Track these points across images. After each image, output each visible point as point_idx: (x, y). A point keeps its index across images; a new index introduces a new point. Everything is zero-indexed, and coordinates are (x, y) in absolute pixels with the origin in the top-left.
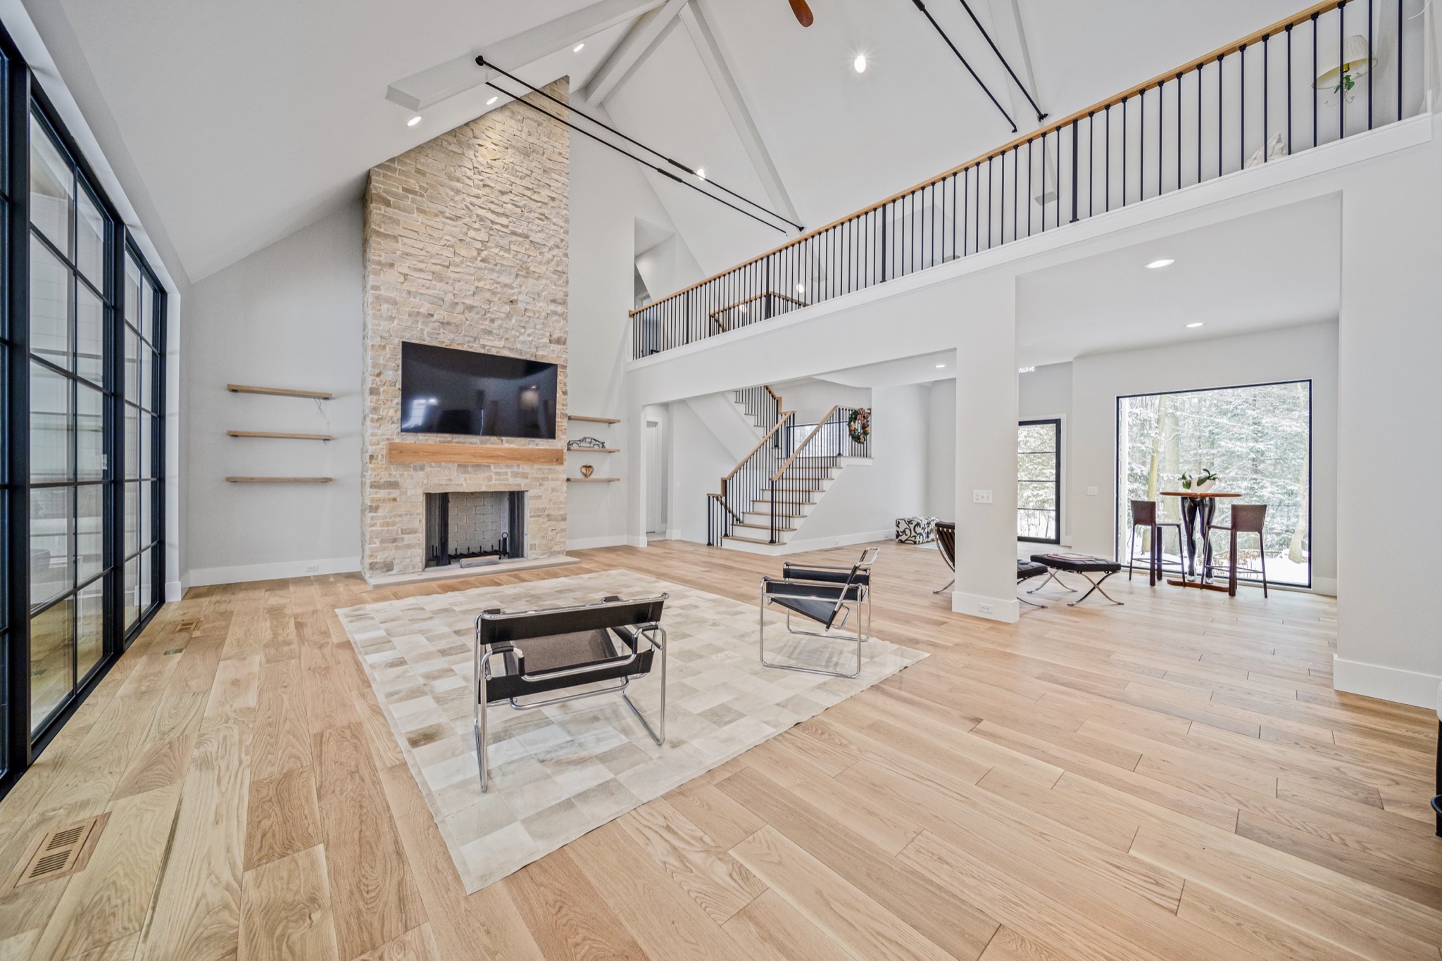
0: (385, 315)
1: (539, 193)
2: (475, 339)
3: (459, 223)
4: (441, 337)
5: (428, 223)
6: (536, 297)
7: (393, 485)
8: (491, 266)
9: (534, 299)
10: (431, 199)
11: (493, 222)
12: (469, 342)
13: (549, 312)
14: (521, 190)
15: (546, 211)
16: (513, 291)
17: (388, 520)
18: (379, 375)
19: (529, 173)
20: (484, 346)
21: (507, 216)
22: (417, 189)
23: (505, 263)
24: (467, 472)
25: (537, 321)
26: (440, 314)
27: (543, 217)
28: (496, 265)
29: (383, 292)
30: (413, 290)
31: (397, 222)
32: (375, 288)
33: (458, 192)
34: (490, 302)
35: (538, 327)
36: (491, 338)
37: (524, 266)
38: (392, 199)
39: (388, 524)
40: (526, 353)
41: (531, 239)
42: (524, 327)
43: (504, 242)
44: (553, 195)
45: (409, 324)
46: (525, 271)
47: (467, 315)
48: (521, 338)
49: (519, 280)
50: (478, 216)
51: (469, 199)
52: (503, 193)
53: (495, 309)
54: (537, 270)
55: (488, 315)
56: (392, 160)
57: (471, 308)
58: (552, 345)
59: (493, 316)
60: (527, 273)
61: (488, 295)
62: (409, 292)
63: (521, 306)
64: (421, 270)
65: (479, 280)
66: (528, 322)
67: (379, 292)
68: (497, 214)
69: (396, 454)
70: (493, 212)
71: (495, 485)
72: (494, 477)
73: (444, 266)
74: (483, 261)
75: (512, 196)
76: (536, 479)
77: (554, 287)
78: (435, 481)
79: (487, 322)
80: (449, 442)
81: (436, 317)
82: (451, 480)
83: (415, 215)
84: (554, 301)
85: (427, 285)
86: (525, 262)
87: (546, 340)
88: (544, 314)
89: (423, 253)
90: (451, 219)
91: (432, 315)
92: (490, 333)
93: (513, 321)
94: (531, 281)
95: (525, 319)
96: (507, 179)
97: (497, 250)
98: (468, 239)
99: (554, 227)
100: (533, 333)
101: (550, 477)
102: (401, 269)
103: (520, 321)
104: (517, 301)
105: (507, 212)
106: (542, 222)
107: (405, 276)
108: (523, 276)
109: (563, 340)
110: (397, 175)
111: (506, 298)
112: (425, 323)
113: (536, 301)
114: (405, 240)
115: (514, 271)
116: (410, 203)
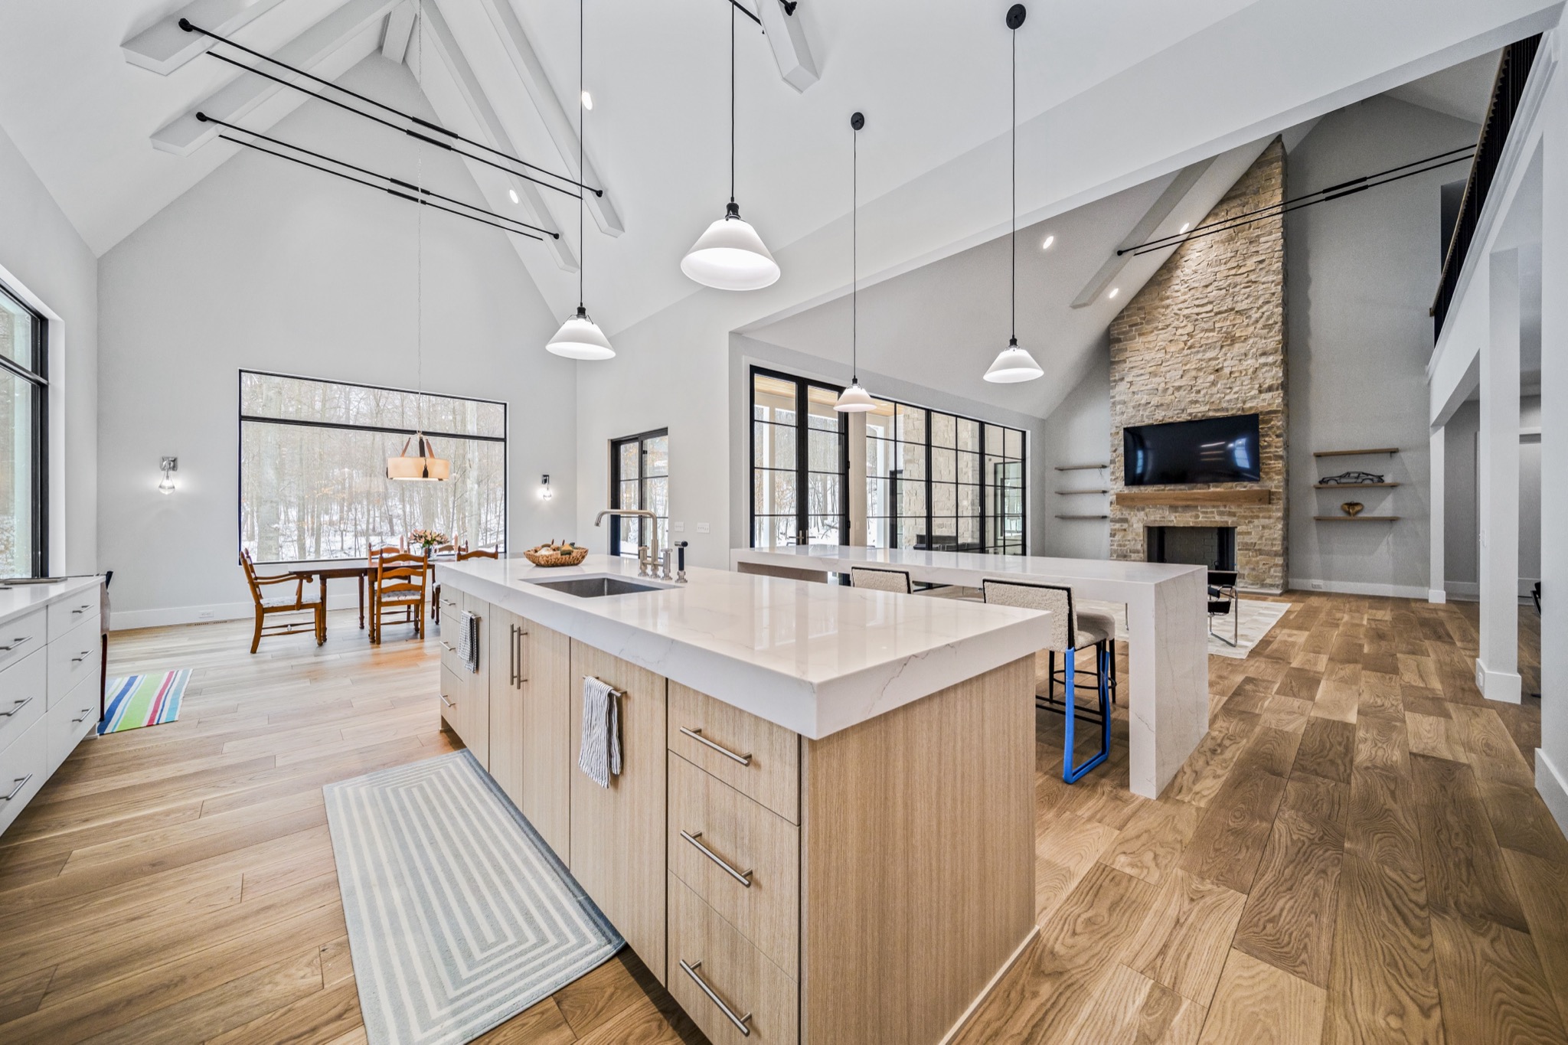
0: (1117, 414)
1: (1245, 265)
3: (1170, 328)
4: (1156, 417)
5: (1145, 340)
6: (1243, 357)
7: (1125, 520)
8: (1196, 349)
9: (1240, 360)
10: (1149, 322)
11: (1198, 314)
12: (1178, 414)
13: (1258, 366)
14: (1226, 273)
15: (1252, 277)
16: (1217, 362)
17: (1121, 543)
18: (1115, 451)
19: (1233, 254)
20: (1190, 414)
21: (1211, 303)
22: (1139, 320)
23: (1210, 341)
24: (1176, 512)
25: (1243, 378)
26: (1155, 400)
28: (1201, 347)
29: (1117, 398)
30: (1136, 390)
31: (1126, 350)
32: (1113, 397)
33: (1168, 307)
34: (1196, 378)
35: (1244, 383)
36: (1198, 405)
37: (1229, 336)
38: (1122, 337)
39: (1120, 545)
40: (1232, 409)
41: (1236, 309)
42: (1231, 388)
43: (1206, 326)
45: (1133, 414)
46: (1231, 340)
47: (1176, 394)
48: (1227, 398)
49: (1224, 350)
50: (1184, 316)
51: (1176, 308)
52: (1207, 286)
53: (1201, 381)
54: (1243, 334)
55: (1194, 389)
56: (1122, 312)
57: (1179, 388)
58: (1263, 394)
59: (1198, 388)
60: (1233, 340)
61: (1194, 373)
62: (1134, 393)
63: (1227, 371)
64: (1142, 375)
65: (1186, 365)
66: (1232, 382)
67: (1114, 400)
68: (1202, 305)
69: (1121, 499)
70: (1198, 306)
71: (1201, 522)
72: (1201, 516)
73: (1158, 365)
74: (1189, 348)
75: (1216, 284)
76: (1245, 517)
77: (1263, 341)
78: (1152, 518)
79: (1194, 394)
80: (1163, 490)
81: (1152, 403)
82: (1163, 518)
83: (1137, 340)
84: (1264, 354)
85: (1146, 383)
86: (1230, 333)
87: (1254, 392)
88: (1251, 370)
89: (1143, 362)
90: (1163, 329)
91: (1150, 403)
92: (1196, 402)
93: (1219, 385)
94: (1237, 346)
96: (1212, 272)
97: (1202, 335)
98: (1176, 337)
99: (1264, 286)
100: (1240, 390)
101: (1261, 515)
102: (1127, 379)
103: (1226, 384)
104: (1222, 368)
105: (1211, 299)
106: (1248, 290)
107: (1131, 383)
108: (1228, 345)
109: (1275, 387)
110: (1125, 320)
111: (1210, 370)
112: (1144, 410)
113: (1242, 362)
114: (1130, 359)
115: (1219, 344)
116: (1134, 333)
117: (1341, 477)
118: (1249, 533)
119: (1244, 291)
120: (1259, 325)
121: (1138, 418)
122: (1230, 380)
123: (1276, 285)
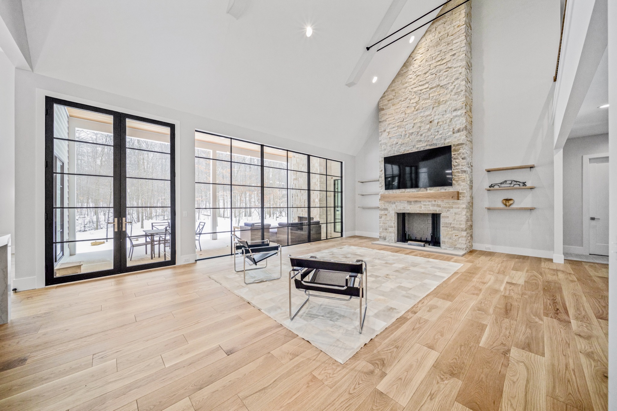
0: (382, 149)
1: (445, 59)
2: (414, 146)
3: (407, 100)
5: (395, 108)
6: (444, 113)
7: (386, 209)
8: (420, 111)
9: (443, 115)
10: (397, 98)
11: (421, 90)
12: (411, 148)
13: (452, 118)
14: (435, 65)
15: (449, 65)
16: (431, 117)
18: (381, 171)
19: (439, 53)
20: (417, 148)
21: (428, 83)
22: (392, 97)
23: (427, 105)
24: (411, 204)
25: (444, 125)
26: (400, 142)
27: (448, 69)
28: (423, 109)
29: (382, 142)
31: (386, 114)
32: (380, 141)
33: (406, 88)
34: (420, 127)
35: (445, 128)
36: (421, 143)
37: (437, 101)
38: (384, 107)
39: (384, 223)
40: (439, 144)
41: (441, 85)
42: (438, 132)
43: (425, 97)
45: (390, 150)
46: (437, 104)
47: (411, 137)
48: (436, 138)
49: (434, 110)
50: (414, 92)
51: (410, 88)
52: (425, 73)
53: (423, 129)
54: (444, 99)
55: (419, 134)
56: (384, 93)
57: (412, 134)
58: (455, 134)
59: (421, 133)
60: (439, 104)
61: (419, 125)
62: (390, 138)
63: (436, 122)
64: (394, 127)
65: (415, 120)
66: (439, 128)
68: (423, 85)
69: (383, 198)
70: (421, 86)
71: (423, 210)
72: (423, 207)
73: (401, 121)
74: (417, 110)
75: (430, 72)
76: (447, 207)
77: (455, 102)
78: (399, 208)
79: (419, 137)
80: (404, 192)
82: (405, 208)
83: (391, 108)
84: (455, 110)
85: (396, 132)
86: (437, 99)
87: (451, 133)
88: (448, 121)
89: (395, 120)
90: (404, 101)
91: (398, 143)
92: (420, 141)
93: (432, 131)
94: (441, 106)
96: (428, 65)
97: (423, 102)
98: (410, 105)
99: (455, 69)
100: (443, 133)
101: (454, 206)
102: (387, 131)
103: (435, 129)
104: (433, 120)
105: (427, 81)
106: (447, 73)
107: (389, 132)
108: (436, 107)
109: (461, 129)
110: (386, 97)
111: (428, 122)
112: (395, 147)
113: (444, 115)
114: (388, 119)
115: (431, 107)
116: (390, 104)
117: (501, 183)
118: (448, 217)
119: (445, 73)
120: (453, 93)
121: (392, 152)
122: (437, 127)
123: (462, 68)
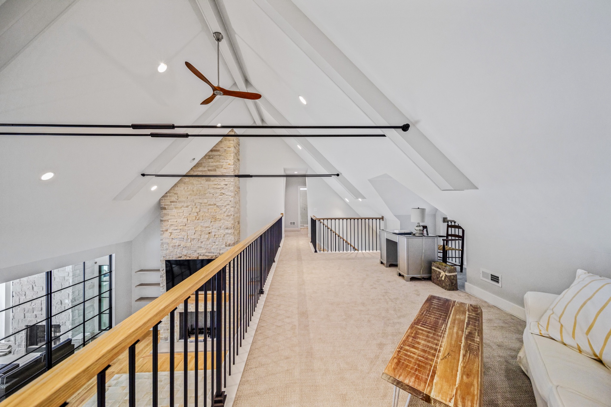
0: (164, 249)
2: (195, 251)
3: (189, 208)
5: (178, 211)
6: (220, 228)
8: (200, 221)
9: (218, 229)
10: (179, 202)
13: (225, 234)
15: (223, 191)
16: (209, 229)
17: (166, 322)
22: (175, 200)
23: (206, 218)
25: (220, 238)
27: (222, 194)
28: (203, 220)
29: (164, 241)
30: (173, 238)
31: (168, 215)
34: (201, 235)
35: (220, 241)
36: (201, 249)
37: (214, 217)
38: (166, 207)
40: (215, 253)
41: (217, 205)
42: (215, 242)
43: (206, 210)
44: (227, 183)
45: (172, 250)
46: (215, 219)
47: (192, 242)
48: (213, 247)
49: (212, 223)
50: (196, 203)
53: (203, 237)
54: (219, 217)
55: (200, 240)
56: (166, 193)
57: (193, 239)
58: (227, 247)
59: (202, 241)
61: (200, 233)
62: (172, 239)
63: (213, 234)
64: (176, 229)
65: (196, 228)
66: (216, 240)
67: (163, 241)
73: (184, 226)
74: (198, 220)
77: (227, 222)
79: (200, 244)
81: (181, 246)
83: (174, 210)
84: (227, 228)
85: (178, 235)
86: (214, 216)
87: (224, 246)
88: (222, 236)
89: (177, 223)
91: (180, 245)
93: (210, 241)
94: (217, 222)
95: (215, 238)
97: (203, 214)
98: (192, 213)
99: (227, 197)
100: (218, 244)
102: (170, 231)
103: (213, 240)
104: (211, 232)
106: (221, 196)
107: (171, 233)
108: (214, 221)
109: (231, 244)
110: (168, 198)
111: (207, 232)
112: (178, 249)
113: (219, 230)
114: (171, 220)
115: (210, 220)
116: (172, 206)
120: (225, 215)
122: (214, 239)
123: (231, 197)
